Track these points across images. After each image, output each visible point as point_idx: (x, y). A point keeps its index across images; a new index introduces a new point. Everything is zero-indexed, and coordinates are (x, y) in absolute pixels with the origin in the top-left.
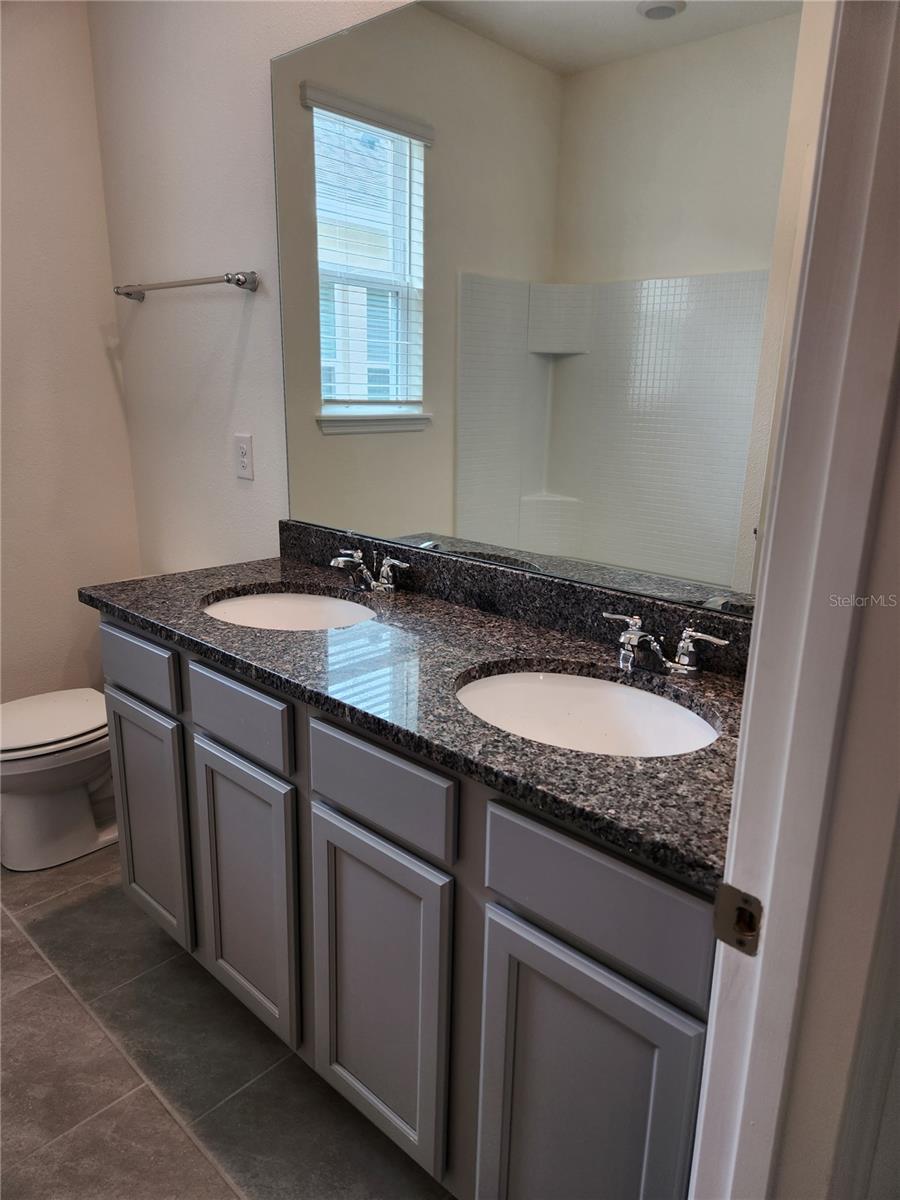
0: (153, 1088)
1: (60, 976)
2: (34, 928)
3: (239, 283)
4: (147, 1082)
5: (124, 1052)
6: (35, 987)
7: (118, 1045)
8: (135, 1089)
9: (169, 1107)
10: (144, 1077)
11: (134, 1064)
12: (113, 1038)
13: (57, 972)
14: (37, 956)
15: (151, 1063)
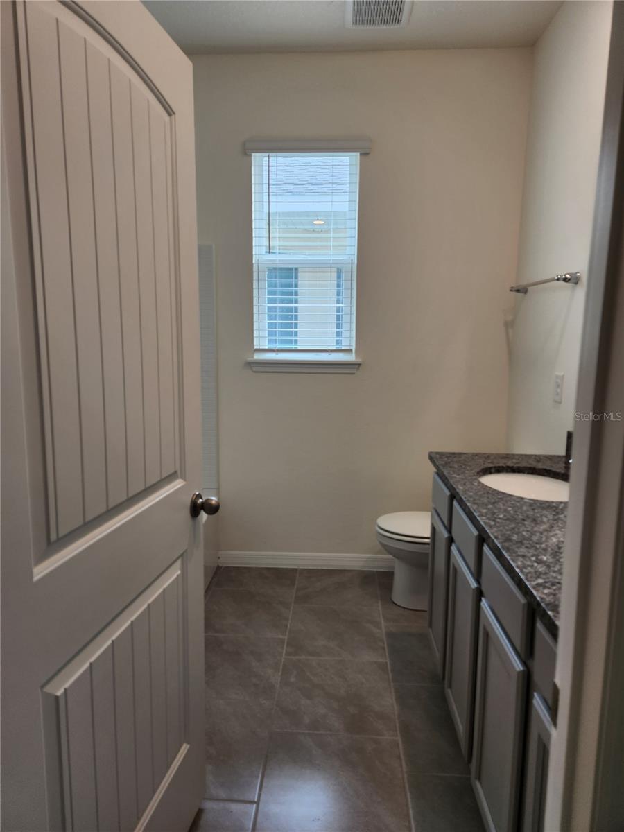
0: (400, 743)
1: (389, 663)
2: (390, 635)
3: (566, 280)
4: (399, 738)
5: (396, 716)
6: (376, 662)
7: (396, 713)
8: (391, 737)
9: (402, 757)
10: (399, 735)
11: (398, 725)
12: (396, 707)
13: (388, 661)
14: (384, 648)
15: (406, 730)
